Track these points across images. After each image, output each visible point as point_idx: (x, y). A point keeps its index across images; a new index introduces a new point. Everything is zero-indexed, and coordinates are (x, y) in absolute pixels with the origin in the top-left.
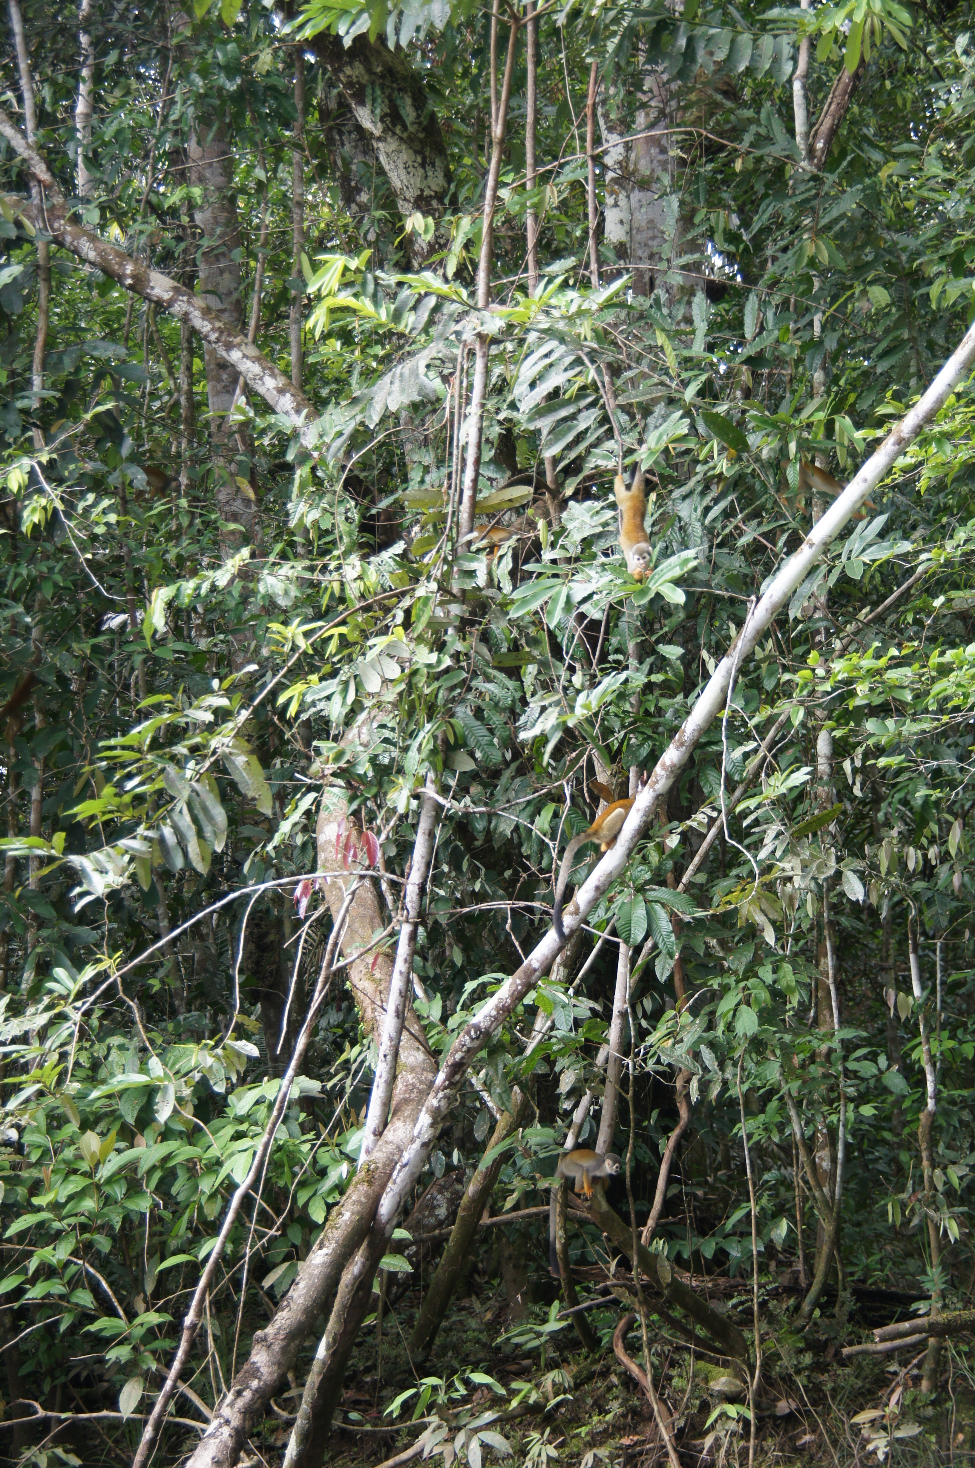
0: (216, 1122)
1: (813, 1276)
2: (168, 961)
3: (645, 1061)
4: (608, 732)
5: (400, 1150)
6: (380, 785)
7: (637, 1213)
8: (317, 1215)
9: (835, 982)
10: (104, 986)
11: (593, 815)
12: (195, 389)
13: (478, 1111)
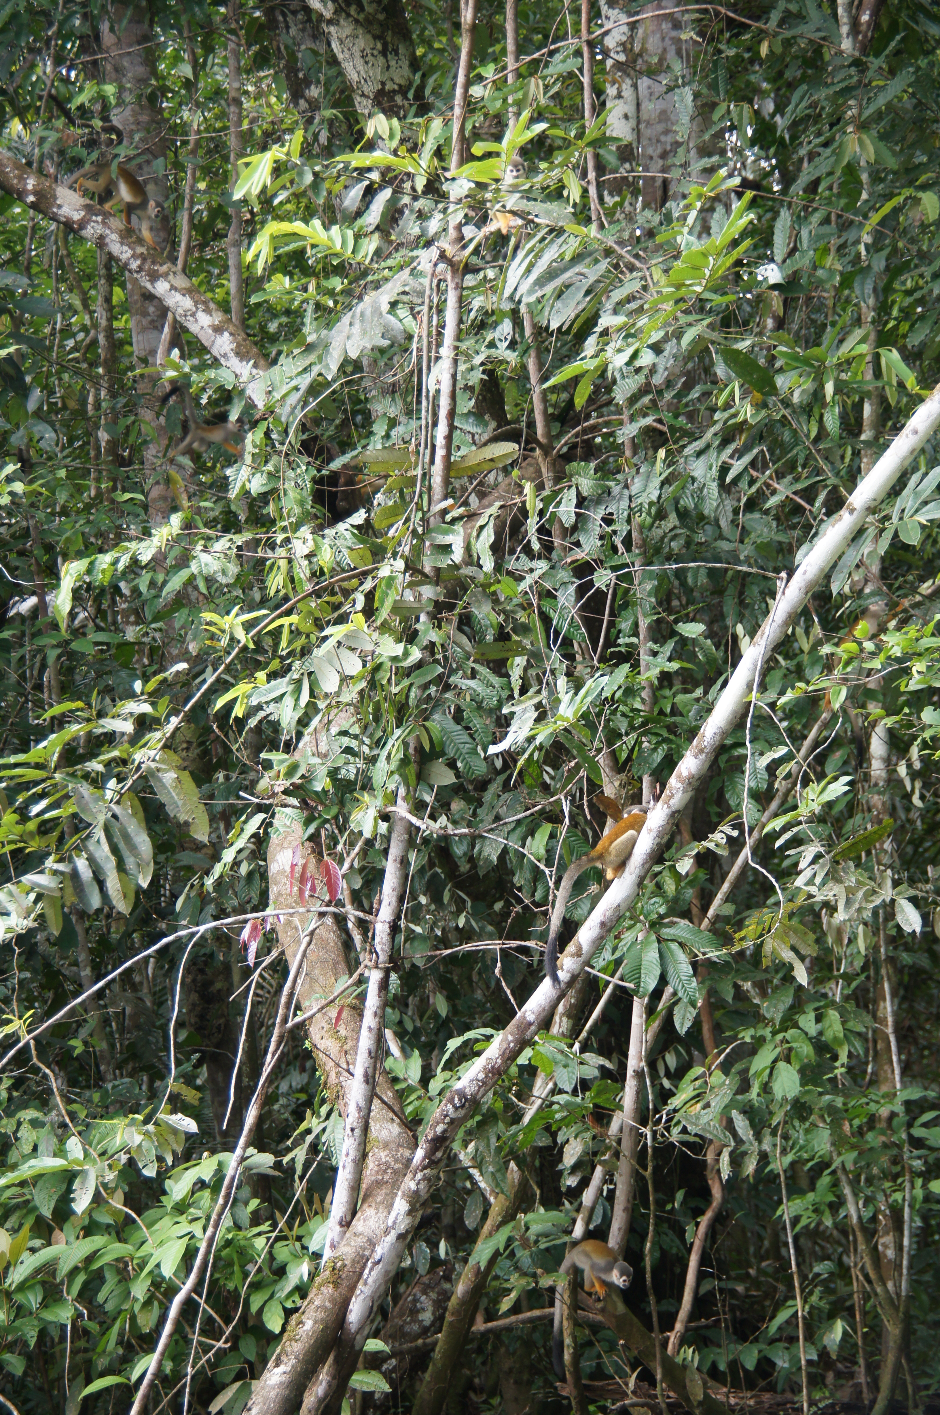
0: (151, 1213)
1: (877, 1389)
2: (93, 1017)
3: (668, 1129)
4: (613, 736)
5: (372, 1244)
6: (342, 803)
7: (660, 1315)
8: (274, 1323)
9: (897, 1030)
10: (12, 1053)
11: (597, 838)
12: (116, 324)
13: (469, 1192)
